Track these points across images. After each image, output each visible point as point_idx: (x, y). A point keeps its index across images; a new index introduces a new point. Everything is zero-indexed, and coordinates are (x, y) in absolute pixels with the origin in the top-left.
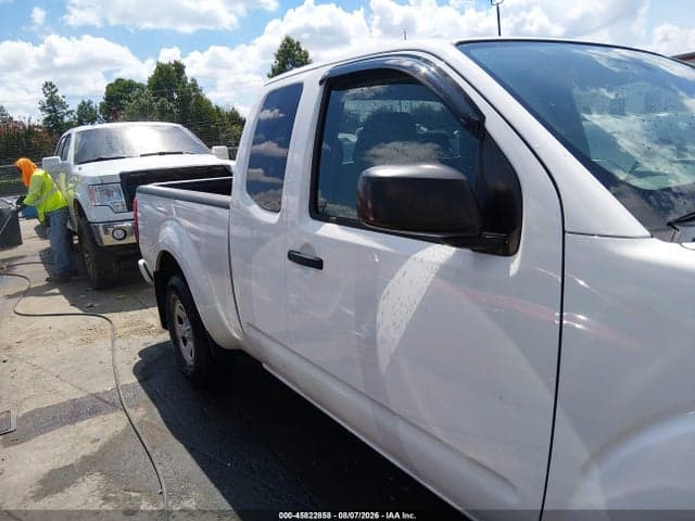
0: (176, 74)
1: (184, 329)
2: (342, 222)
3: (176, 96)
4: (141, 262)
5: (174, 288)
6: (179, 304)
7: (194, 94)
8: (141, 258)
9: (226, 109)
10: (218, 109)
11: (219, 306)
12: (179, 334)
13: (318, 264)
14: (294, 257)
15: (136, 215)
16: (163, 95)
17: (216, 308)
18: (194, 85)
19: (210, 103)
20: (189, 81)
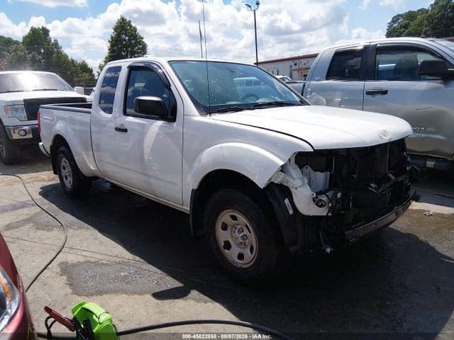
0: (43, 36)
1: (67, 171)
2: (133, 116)
3: (42, 51)
4: (41, 144)
5: (62, 152)
6: (64, 159)
7: (55, 50)
8: (41, 141)
9: (79, 61)
10: (73, 61)
11: (85, 156)
12: (63, 175)
13: (126, 131)
14: (117, 129)
15: (39, 122)
16: (34, 50)
17: (83, 158)
18: (56, 44)
19: (66, 56)
20: (53, 41)
